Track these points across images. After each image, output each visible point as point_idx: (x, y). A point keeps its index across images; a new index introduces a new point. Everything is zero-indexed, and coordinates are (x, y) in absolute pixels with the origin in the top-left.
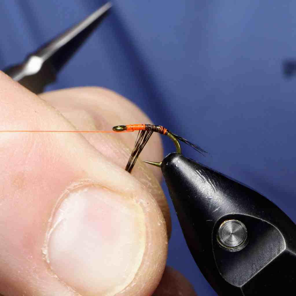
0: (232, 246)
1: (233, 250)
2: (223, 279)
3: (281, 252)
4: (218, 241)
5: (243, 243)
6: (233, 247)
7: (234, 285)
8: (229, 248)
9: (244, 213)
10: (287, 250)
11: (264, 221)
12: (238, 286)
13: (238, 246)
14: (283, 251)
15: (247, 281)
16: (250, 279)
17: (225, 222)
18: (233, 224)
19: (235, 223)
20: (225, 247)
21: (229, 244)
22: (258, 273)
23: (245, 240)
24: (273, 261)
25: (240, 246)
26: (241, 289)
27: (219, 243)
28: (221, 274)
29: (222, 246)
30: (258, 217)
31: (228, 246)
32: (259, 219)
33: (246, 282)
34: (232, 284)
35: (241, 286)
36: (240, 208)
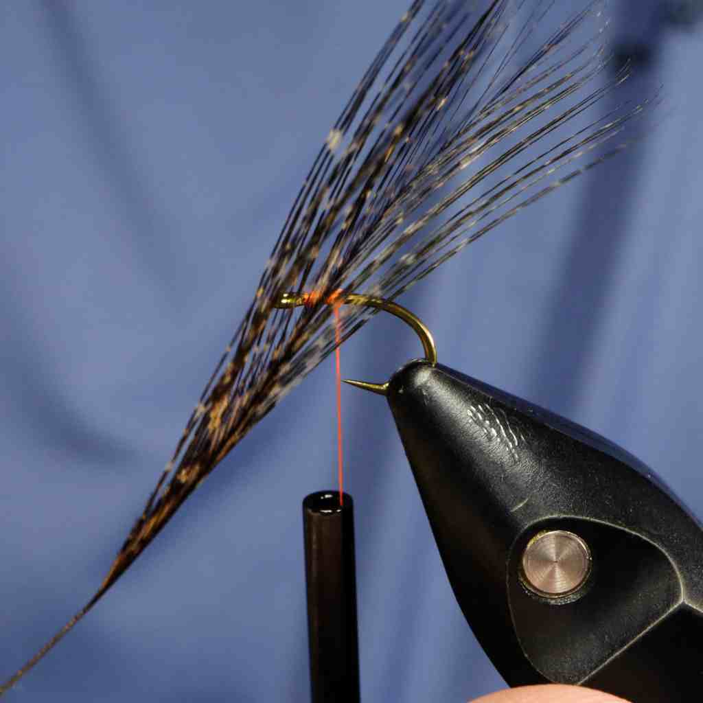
0: (554, 592)
1: (559, 600)
2: (532, 668)
3: (671, 609)
4: (522, 580)
5: (582, 585)
8: (547, 596)
9: (587, 516)
11: (634, 533)
13: (570, 591)
14: (676, 606)
17: (539, 537)
18: (559, 539)
19: (562, 539)
20: (539, 594)
23: (587, 577)
24: (652, 628)
25: (573, 592)
27: (525, 583)
28: (526, 655)
29: (532, 590)
31: (545, 591)
32: (622, 528)
36: (575, 504)
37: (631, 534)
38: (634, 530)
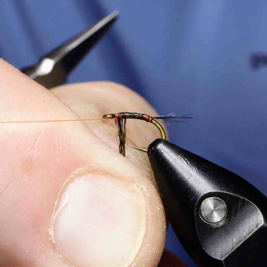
0: (213, 222)
1: (215, 225)
2: (206, 254)
3: (259, 227)
4: (201, 217)
5: (224, 219)
6: (215, 223)
7: (216, 258)
8: (211, 224)
9: (225, 191)
10: (265, 224)
11: (243, 198)
12: (220, 259)
13: (220, 222)
14: (261, 225)
15: (229, 254)
16: (231, 252)
17: (206, 199)
18: (214, 201)
19: (216, 200)
20: (208, 223)
21: (211, 220)
22: (238, 247)
23: (226, 216)
24: (252, 234)
25: (221, 222)
26: (223, 262)
27: (202, 219)
28: (203, 248)
29: (205, 222)
30: (237, 195)
31: (210, 222)
33: (227, 255)
34: (214, 257)
35: (223, 259)
36: (220, 187)
37: (242, 198)
38: (243, 197)
